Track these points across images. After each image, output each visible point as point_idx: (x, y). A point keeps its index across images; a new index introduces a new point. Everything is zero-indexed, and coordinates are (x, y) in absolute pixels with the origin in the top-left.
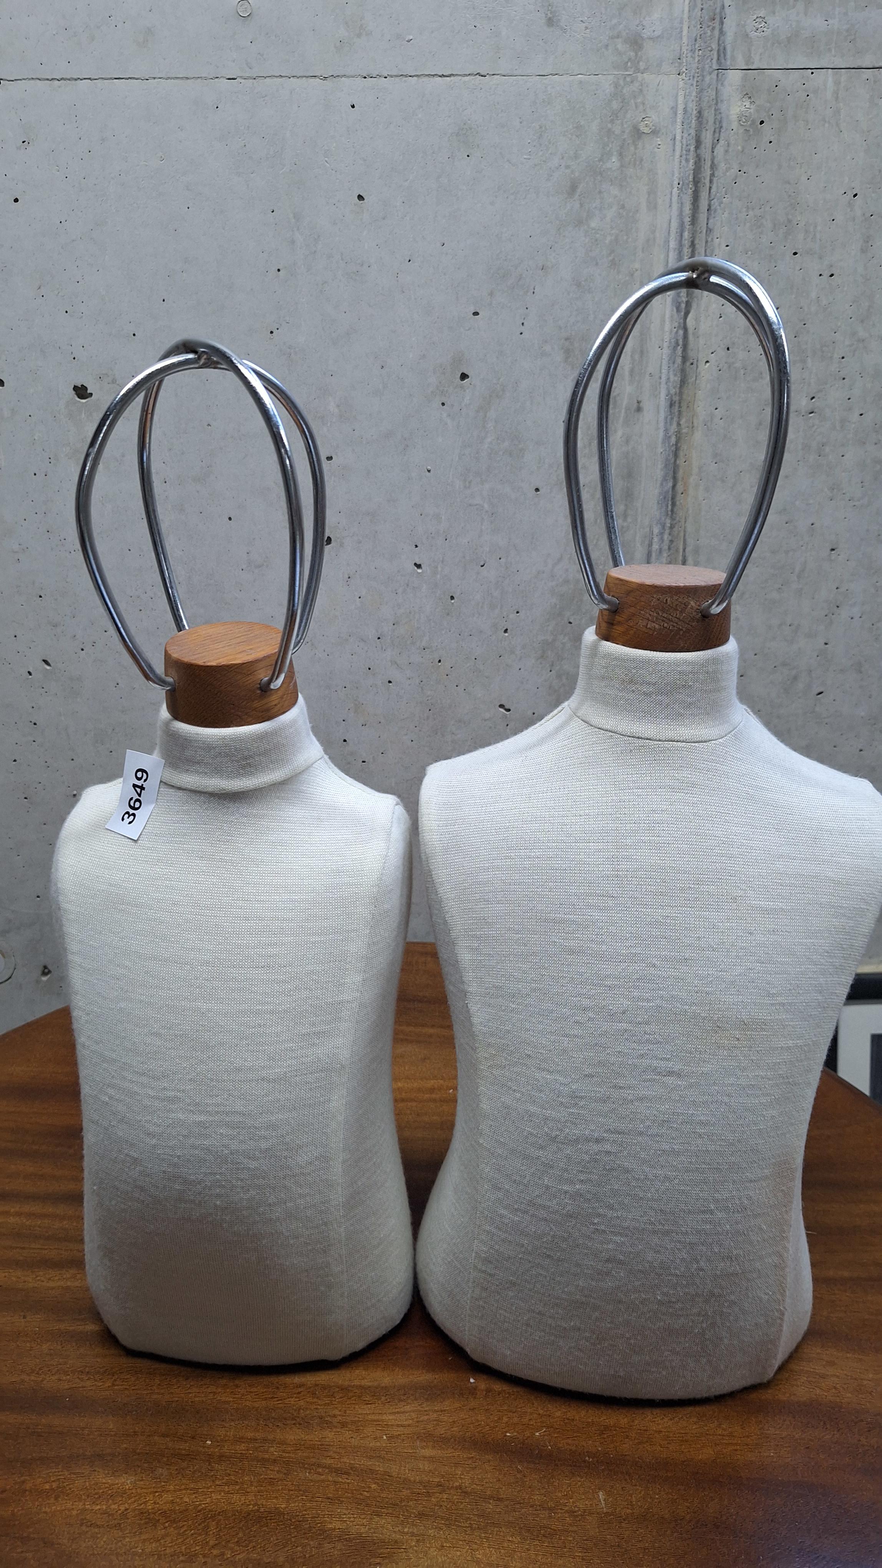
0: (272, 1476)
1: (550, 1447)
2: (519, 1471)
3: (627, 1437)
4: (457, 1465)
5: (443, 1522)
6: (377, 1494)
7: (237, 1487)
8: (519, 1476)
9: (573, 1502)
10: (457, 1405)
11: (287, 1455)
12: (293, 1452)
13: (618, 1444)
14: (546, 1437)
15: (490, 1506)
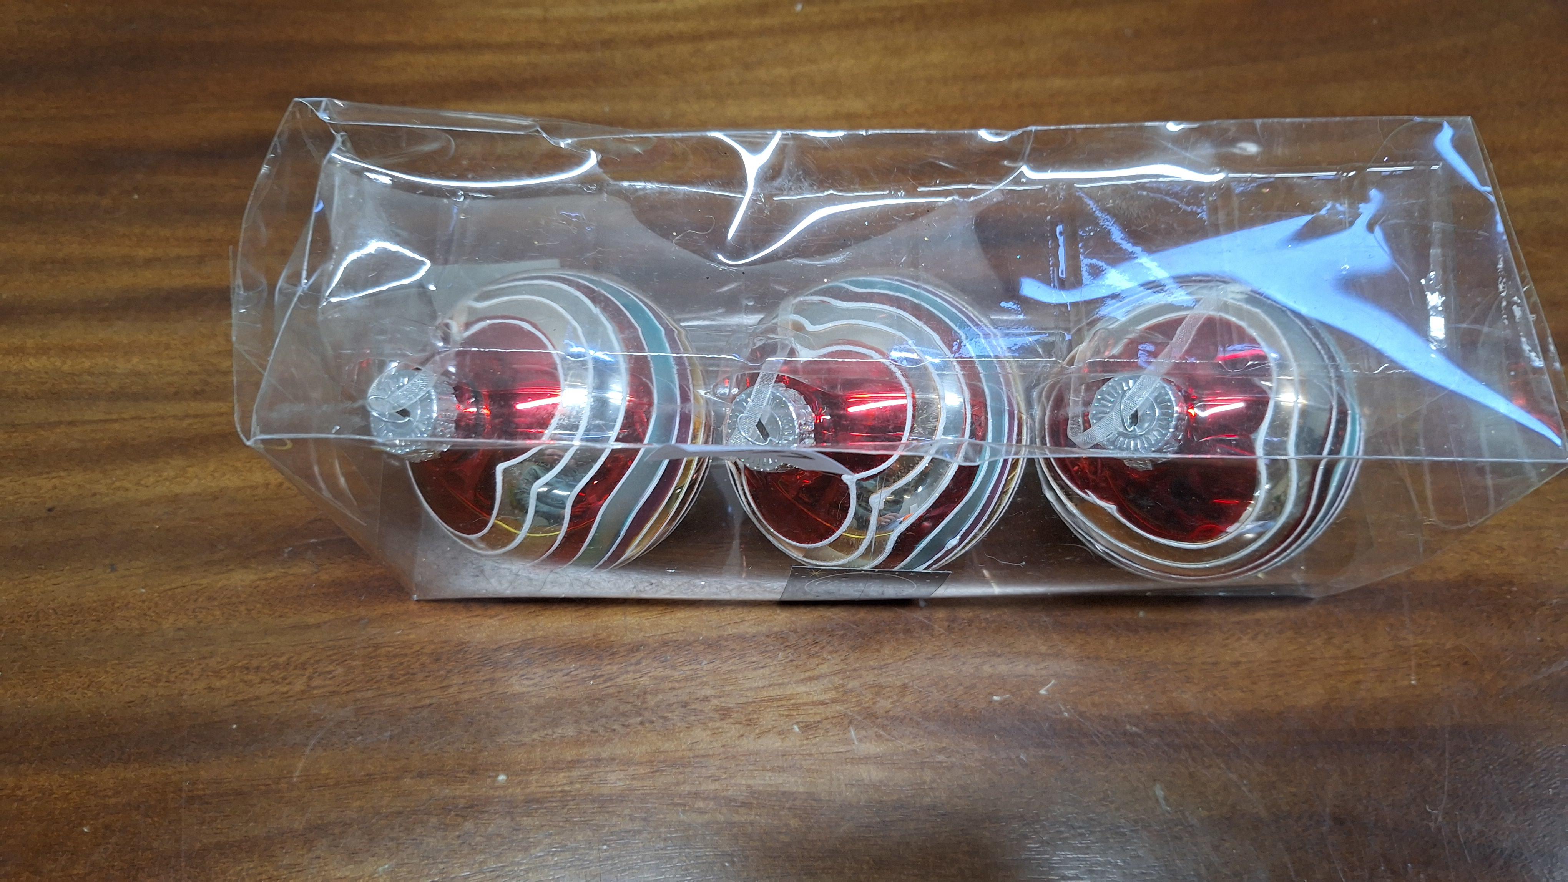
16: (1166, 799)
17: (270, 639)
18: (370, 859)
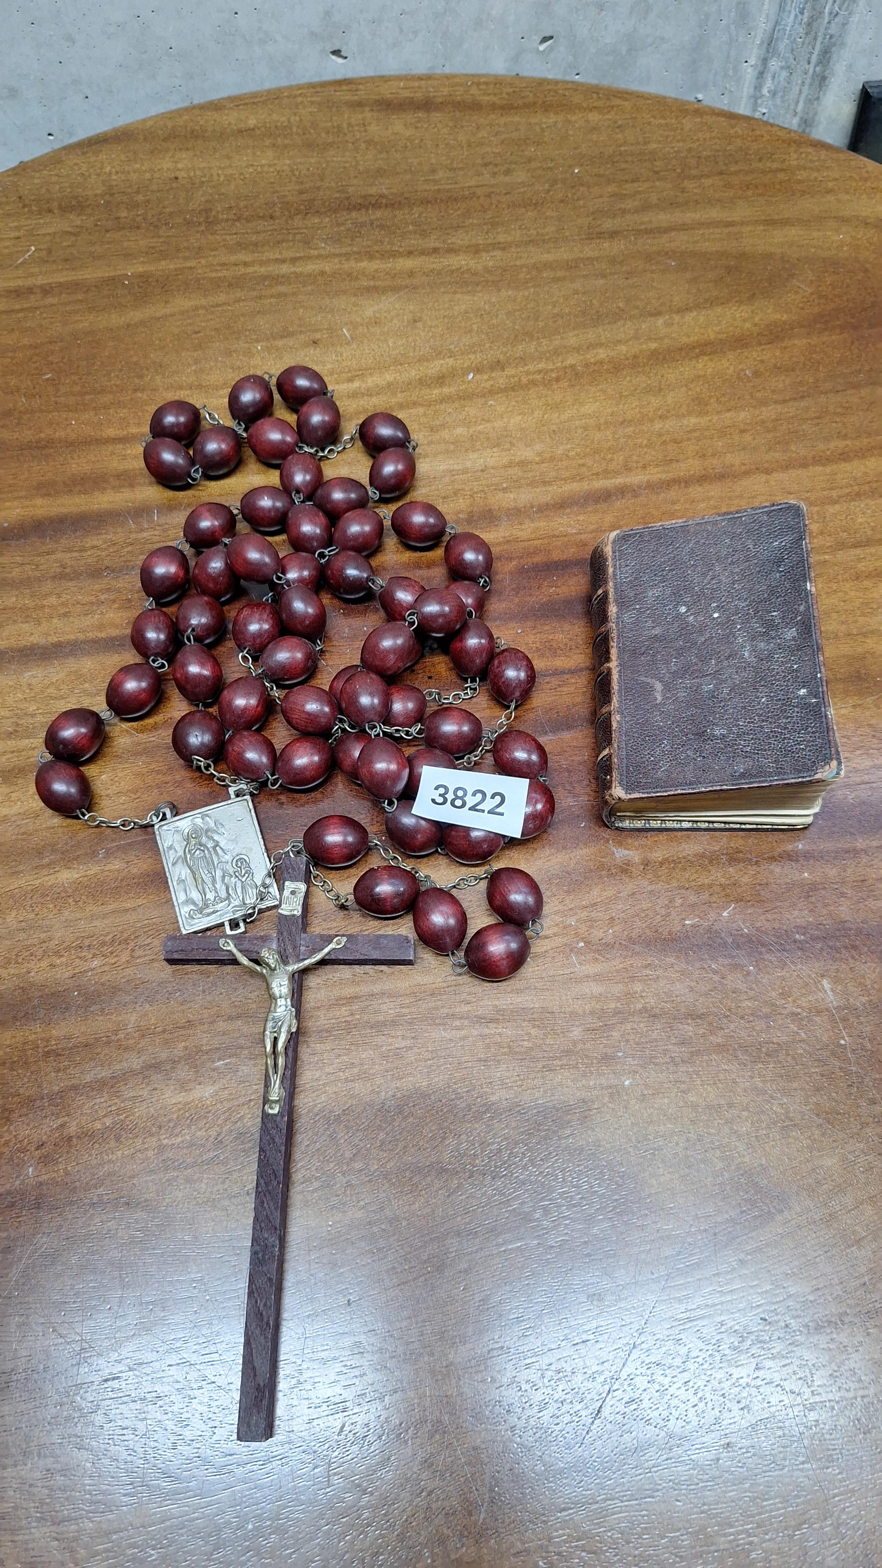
0: (397, 1045)
1: (746, 930)
2: (715, 972)
3: (843, 895)
4: (632, 978)
5: (636, 1062)
6: (541, 1042)
7: (356, 1070)
8: (716, 978)
9: (794, 1001)
10: (610, 893)
11: (407, 1011)
12: (414, 1005)
13: (832, 908)
14: (737, 916)
15: (688, 1029)
16: (832, 990)
17: (96, 923)
18: (197, 1087)
